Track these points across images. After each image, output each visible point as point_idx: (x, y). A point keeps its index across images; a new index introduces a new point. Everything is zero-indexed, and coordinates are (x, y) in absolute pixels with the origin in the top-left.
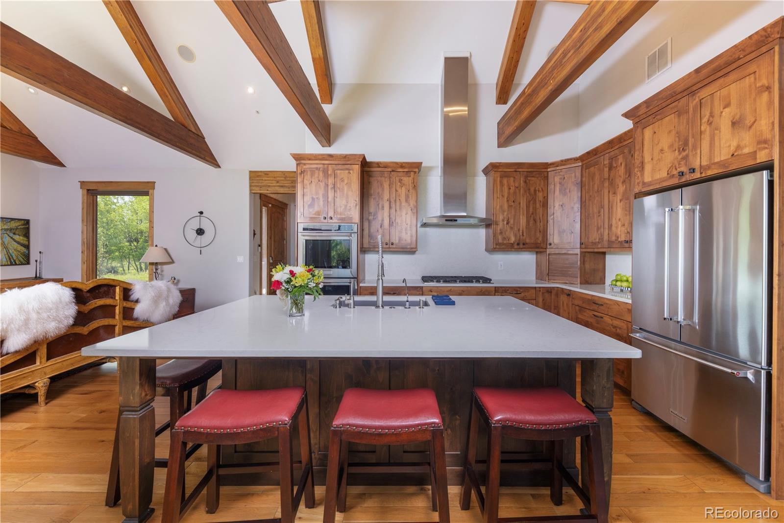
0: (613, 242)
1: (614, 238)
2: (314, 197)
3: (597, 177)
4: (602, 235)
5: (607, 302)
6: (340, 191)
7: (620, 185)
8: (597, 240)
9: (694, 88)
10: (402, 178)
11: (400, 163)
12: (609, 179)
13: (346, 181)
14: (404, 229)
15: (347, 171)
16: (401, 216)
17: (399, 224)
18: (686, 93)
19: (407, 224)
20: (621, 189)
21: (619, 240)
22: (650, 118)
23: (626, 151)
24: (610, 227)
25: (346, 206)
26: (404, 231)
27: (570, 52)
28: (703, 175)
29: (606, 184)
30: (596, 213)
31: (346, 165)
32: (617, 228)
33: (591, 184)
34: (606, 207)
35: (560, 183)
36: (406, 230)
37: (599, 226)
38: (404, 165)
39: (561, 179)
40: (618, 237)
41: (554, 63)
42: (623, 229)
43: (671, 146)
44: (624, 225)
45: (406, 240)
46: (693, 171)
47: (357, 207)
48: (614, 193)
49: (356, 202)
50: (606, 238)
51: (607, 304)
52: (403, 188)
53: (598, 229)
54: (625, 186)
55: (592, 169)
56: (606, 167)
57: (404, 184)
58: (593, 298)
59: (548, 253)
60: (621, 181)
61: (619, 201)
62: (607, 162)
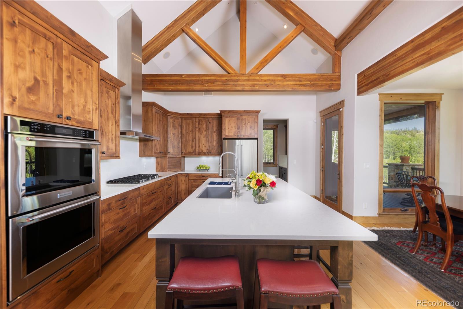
0: (201, 153)
1: (201, 151)
2: (39, 78)
3: (191, 125)
4: (195, 150)
7: (204, 131)
8: (192, 152)
9: (242, 114)
10: (109, 90)
12: (198, 128)
13: (84, 76)
15: (85, 64)
16: (109, 126)
17: (107, 134)
18: (239, 114)
19: (113, 135)
20: (204, 133)
21: (203, 152)
22: (228, 116)
23: (207, 120)
24: (199, 146)
25: (85, 106)
27: (219, 82)
28: (244, 137)
29: (197, 129)
30: (191, 140)
31: (85, 56)
32: (202, 147)
33: (188, 127)
34: (197, 138)
35: (173, 123)
37: (193, 145)
39: (173, 121)
40: (203, 151)
41: (210, 79)
42: (205, 148)
43: (235, 127)
44: (206, 147)
46: (241, 136)
48: (201, 134)
49: (96, 105)
50: (197, 151)
52: (109, 99)
53: (192, 147)
54: (206, 132)
55: (188, 121)
56: (197, 123)
57: (110, 97)
58: (202, 175)
59: (168, 157)
60: (204, 130)
61: (203, 137)
62: (197, 121)
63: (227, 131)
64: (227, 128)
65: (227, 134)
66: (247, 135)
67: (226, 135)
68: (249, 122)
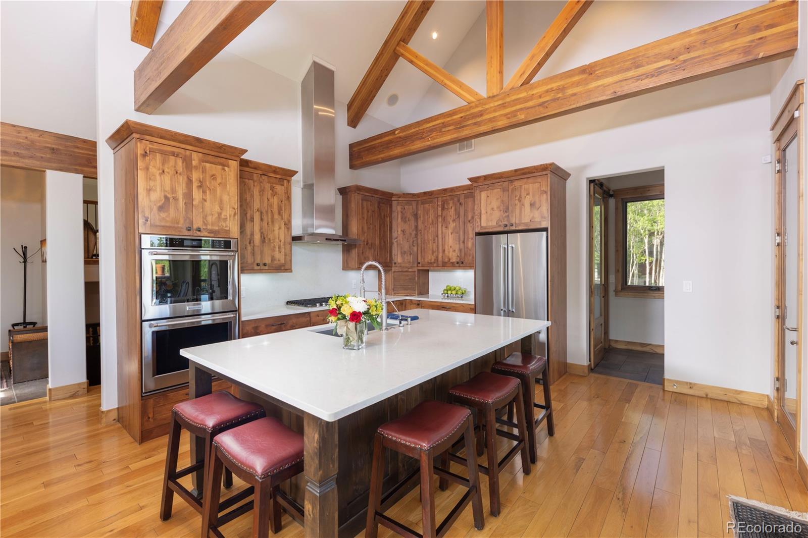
0: (446, 263)
1: (446, 260)
2: (169, 196)
3: (431, 212)
4: (437, 257)
5: (454, 305)
6: (210, 192)
7: (451, 223)
8: (433, 261)
9: (512, 178)
10: (274, 185)
11: (274, 167)
12: (442, 216)
14: (277, 247)
15: (220, 167)
16: (274, 231)
17: (272, 241)
18: (507, 179)
19: (280, 241)
20: (452, 225)
21: (451, 261)
22: (486, 186)
23: (456, 199)
24: (444, 251)
25: (220, 214)
26: (277, 249)
27: (450, 126)
28: (517, 228)
29: (440, 220)
30: (431, 240)
31: (219, 159)
32: (449, 252)
33: (426, 217)
34: (440, 236)
35: (401, 212)
36: (279, 248)
37: (435, 250)
38: (278, 170)
39: (402, 208)
40: (450, 259)
41: (434, 126)
42: (454, 254)
43: (498, 208)
44: (454, 251)
45: (279, 260)
46: (512, 225)
47: (236, 217)
48: (446, 227)
49: (235, 211)
50: (440, 259)
51: (454, 307)
52: (275, 197)
53: (433, 252)
54: (455, 224)
55: (427, 206)
56: (440, 207)
57: (276, 193)
58: (442, 304)
59: (393, 271)
60: (452, 219)
61: (450, 234)
62: (440, 203)
63: (484, 217)
64: (483, 211)
65: (484, 224)
66: (523, 222)
67: (481, 227)
68: (528, 194)
